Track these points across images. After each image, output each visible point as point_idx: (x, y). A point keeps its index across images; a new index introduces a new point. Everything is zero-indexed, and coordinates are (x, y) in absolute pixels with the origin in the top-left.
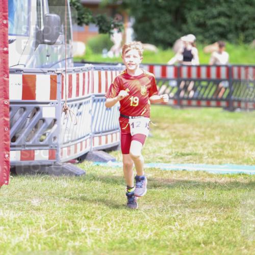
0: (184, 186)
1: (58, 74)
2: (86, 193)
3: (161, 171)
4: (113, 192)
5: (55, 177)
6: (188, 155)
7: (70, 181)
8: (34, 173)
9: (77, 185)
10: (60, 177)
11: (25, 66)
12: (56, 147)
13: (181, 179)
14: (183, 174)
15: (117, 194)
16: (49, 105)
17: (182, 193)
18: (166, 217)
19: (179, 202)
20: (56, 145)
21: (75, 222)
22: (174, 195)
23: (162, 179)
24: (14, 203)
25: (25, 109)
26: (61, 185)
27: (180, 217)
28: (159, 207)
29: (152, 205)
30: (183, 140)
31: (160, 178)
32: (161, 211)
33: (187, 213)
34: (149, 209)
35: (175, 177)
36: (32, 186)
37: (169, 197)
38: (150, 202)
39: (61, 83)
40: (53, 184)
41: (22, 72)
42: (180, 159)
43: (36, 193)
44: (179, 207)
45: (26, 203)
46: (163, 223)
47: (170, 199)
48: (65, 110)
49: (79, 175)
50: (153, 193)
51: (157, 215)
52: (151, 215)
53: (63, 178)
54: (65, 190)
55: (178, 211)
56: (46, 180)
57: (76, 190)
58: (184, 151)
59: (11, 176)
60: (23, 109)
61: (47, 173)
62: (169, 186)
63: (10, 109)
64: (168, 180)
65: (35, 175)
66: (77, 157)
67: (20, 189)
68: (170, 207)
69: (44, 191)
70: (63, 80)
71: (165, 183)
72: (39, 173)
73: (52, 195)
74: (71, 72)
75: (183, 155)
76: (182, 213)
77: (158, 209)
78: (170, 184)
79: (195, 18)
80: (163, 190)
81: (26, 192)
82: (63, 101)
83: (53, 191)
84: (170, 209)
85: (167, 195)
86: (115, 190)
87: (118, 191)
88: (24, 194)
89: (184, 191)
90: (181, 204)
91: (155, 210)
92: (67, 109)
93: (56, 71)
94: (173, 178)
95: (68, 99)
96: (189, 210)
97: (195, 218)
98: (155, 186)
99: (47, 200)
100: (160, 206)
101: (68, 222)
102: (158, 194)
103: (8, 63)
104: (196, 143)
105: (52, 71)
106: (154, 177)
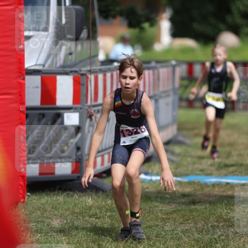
0: (228, 202)
1: (82, 75)
2: (114, 211)
3: (201, 185)
4: (146, 210)
5: (79, 193)
6: (232, 165)
7: (96, 197)
8: (54, 190)
9: (104, 203)
10: (85, 194)
11: (44, 66)
12: (80, 159)
13: (225, 194)
14: (226, 188)
15: (150, 212)
16: (72, 110)
17: (225, 211)
18: (207, 238)
19: (222, 220)
20: (80, 157)
21: (102, 245)
22: (216, 212)
23: (202, 194)
24: (31, 225)
25: (43, 115)
26: (86, 203)
27: (222, 237)
28: (198, 226)
29: (191, 225)
30: (227, 149)
31: (200, 193)
32: (200, 231)
33: (230, 233)
34: (187, 230)
35: (217, 191)
36: (53, 204)
37: (210, 215)
38: (188, 221)
39: (85, 85)
40: (77, 201)
41: (40, 73)
42: (224, 171)
43: (56, 213)
44: (222, 226)
45: (46, 224)
46: (202, 246)
47: (211, 217)
48: (90, 117)
49: (106, 191)
50: (191, 211)
51: (197, 235)
52: (189, 236)
53: (88, 195)
54: (90, 208)
55: (220, 231)
56: (68, 197)
57: (103, 208)
58: (228, 162)
59: (29, 194)
60: (41, 116)
61: (70, 190)
62: (210, 203)
63: (27, 116)
64: (209, 196)
65: (56, 192)
66: (104, 170)
67: (39, 208)
68: (211, 226)
69: (66, 210)
70: (87, 82)
71: (206, 198)
72: (60, 189)
73: (75, 215)
74: (97, 72)
75: (227, 166)
76: (225, 232)
77: (197, 229)
78: (211, 199)
79: (241, 7)
80: (204, 207)
81: (45, 211)
82: (87, 106)
83: (77, 210)
84: (211, 229)
85: (208, 213)
86: (148, 208)
87: (151, 209)
88: (43, 214)
89: (227, 208)
90: (223, 223)
91: (194, 230)
92: (92, 115)
93: (80, 71)
94: (215, 193)
95: (93, 103)
96: (232, 230)
97: (240, 239)
98: (194, 203)
99: (69, 221)
100: (200, 225)
101: (93, 245)
102: (198, 211)
103: (24, 63)
104: (242, 152)
105: (76, 72)
106: (193, 192)
